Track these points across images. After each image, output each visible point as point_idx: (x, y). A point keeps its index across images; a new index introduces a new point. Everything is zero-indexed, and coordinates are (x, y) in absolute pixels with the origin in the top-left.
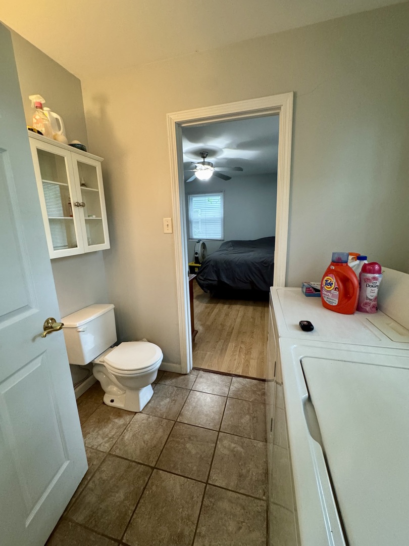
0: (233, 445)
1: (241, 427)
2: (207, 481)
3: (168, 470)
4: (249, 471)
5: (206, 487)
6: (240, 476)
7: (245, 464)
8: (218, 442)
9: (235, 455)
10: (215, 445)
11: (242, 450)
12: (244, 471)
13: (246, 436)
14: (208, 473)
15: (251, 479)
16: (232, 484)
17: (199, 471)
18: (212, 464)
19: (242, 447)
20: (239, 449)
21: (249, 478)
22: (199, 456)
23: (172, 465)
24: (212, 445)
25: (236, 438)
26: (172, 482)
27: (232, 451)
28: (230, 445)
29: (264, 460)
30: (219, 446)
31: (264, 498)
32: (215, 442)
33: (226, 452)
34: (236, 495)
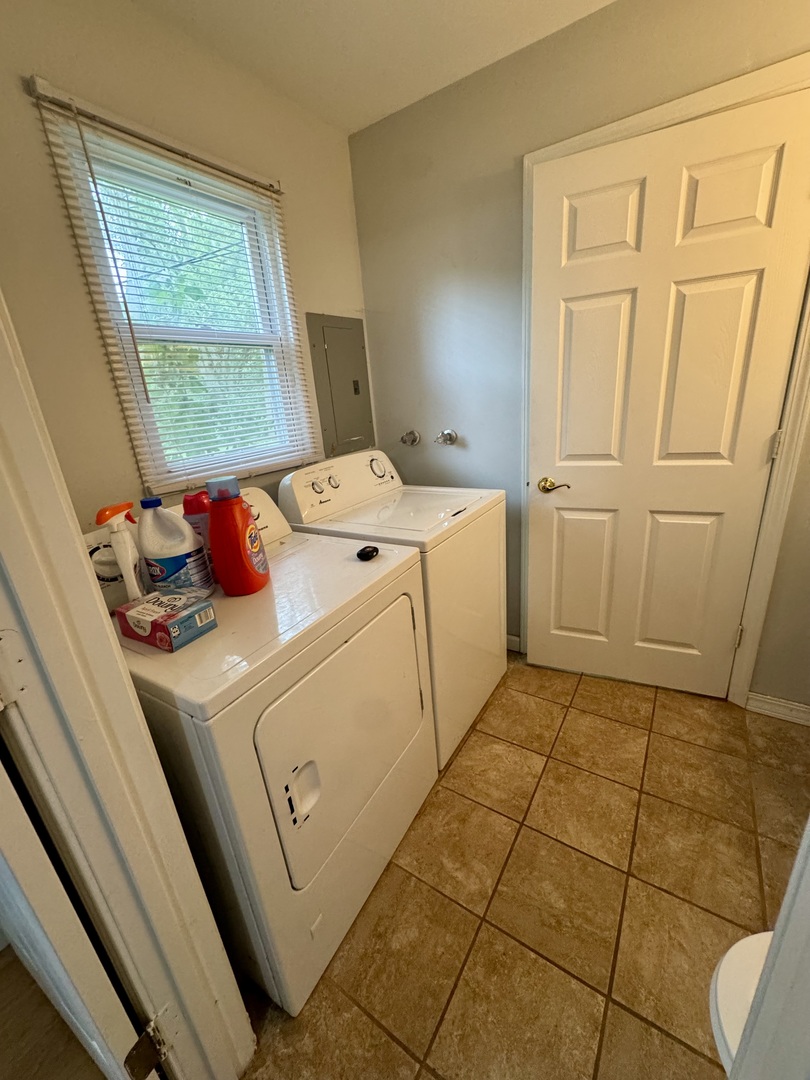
0: (460, 875)
2: (520, 828)
3: (598, 863)
4: (448, 824)
5: (524, 820)
6: (463, 821)
7: (449, 836)
8: (490, 892)
9: (463, 855)
10: (499, 887)
12: (455, 825)
13: (425, 887)
14: (519, 837)
15: (448, 812)
16: (480, 814)
17: (535, 845)
18: (510, 851)
19: (442, 867)
21: (452, 814)
22: (536, 874)
23: (591, 869)
24: (505, 888)
25: (448, 890)
26: (585, 841)
27: (464, 864)
28: (468, 877)
29: (413, 832)
30: (490, 883)
31: (440, 788)
33: (478, 866)
34: (479, 800)
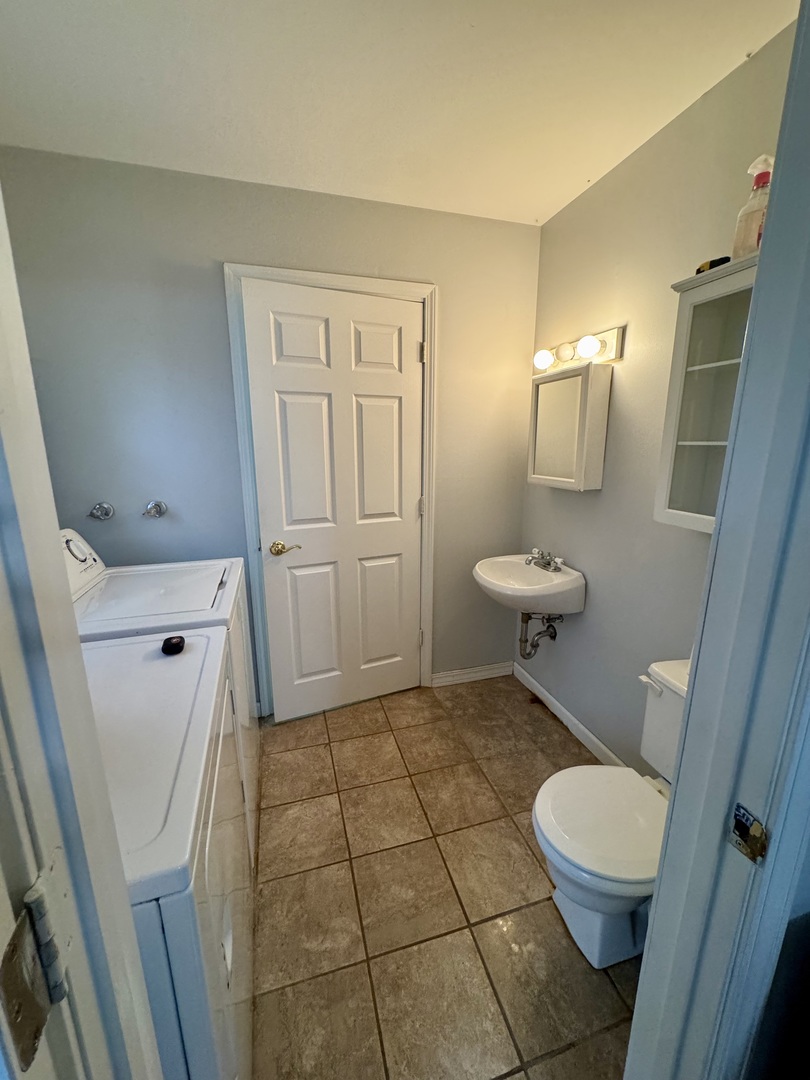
0: (328, 945)
1: (321, 1008)
2: (351, 863)
3: (414, 844)
4: (289, 911)
5: (350, 855)
6: (302, 898)
7: (297, 921)
8: (360, 933)
9: (319, 926)
10: (364, 923)
11: (307, 946)
12: (296, 908)
13: (304, 985)
14: (355, 871)
15: (283, 901)
16: (313, 878)
17: (369, 868)
18: (355, 888)
19: (308, 952)
20: (312, 945)
21: (288, 899)
22: (383, 887)
23: (413, 852)
24: (369, 920)
25: (326, 966)
26: (398, 836)
27: (326, 932)
28: (335, 940)
29: (259, 950)
30: (355, 927)
31: (261, 886)
32: (366, 931)
33: (338, 923)
34: (305, 868)
